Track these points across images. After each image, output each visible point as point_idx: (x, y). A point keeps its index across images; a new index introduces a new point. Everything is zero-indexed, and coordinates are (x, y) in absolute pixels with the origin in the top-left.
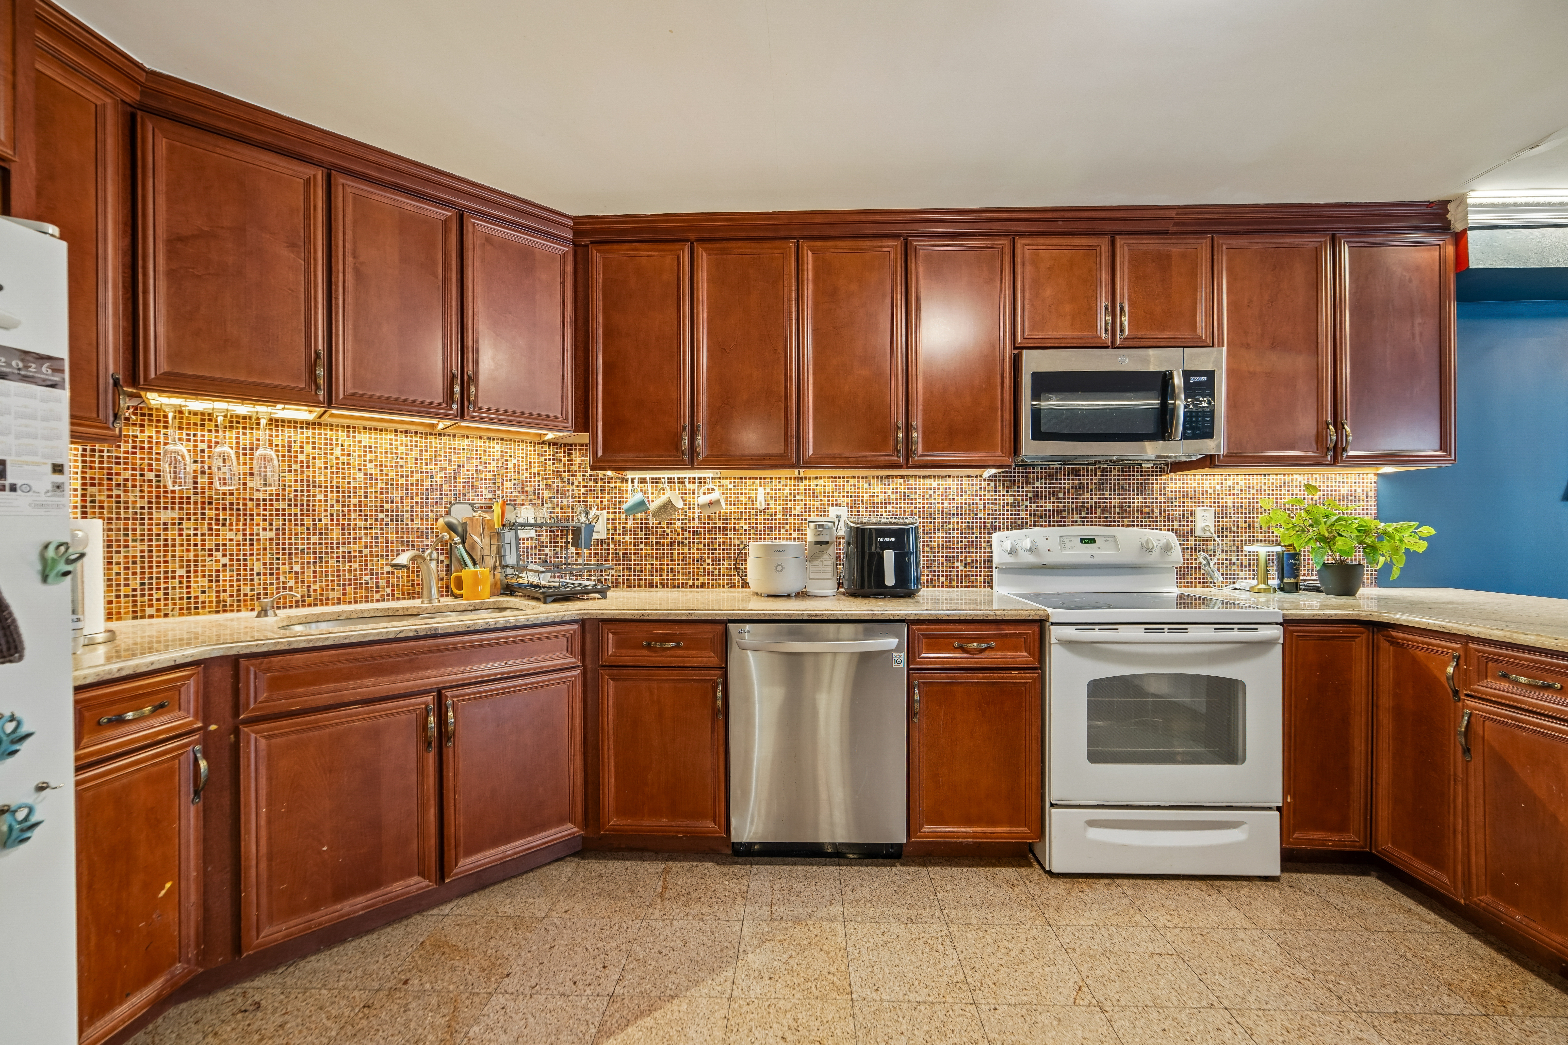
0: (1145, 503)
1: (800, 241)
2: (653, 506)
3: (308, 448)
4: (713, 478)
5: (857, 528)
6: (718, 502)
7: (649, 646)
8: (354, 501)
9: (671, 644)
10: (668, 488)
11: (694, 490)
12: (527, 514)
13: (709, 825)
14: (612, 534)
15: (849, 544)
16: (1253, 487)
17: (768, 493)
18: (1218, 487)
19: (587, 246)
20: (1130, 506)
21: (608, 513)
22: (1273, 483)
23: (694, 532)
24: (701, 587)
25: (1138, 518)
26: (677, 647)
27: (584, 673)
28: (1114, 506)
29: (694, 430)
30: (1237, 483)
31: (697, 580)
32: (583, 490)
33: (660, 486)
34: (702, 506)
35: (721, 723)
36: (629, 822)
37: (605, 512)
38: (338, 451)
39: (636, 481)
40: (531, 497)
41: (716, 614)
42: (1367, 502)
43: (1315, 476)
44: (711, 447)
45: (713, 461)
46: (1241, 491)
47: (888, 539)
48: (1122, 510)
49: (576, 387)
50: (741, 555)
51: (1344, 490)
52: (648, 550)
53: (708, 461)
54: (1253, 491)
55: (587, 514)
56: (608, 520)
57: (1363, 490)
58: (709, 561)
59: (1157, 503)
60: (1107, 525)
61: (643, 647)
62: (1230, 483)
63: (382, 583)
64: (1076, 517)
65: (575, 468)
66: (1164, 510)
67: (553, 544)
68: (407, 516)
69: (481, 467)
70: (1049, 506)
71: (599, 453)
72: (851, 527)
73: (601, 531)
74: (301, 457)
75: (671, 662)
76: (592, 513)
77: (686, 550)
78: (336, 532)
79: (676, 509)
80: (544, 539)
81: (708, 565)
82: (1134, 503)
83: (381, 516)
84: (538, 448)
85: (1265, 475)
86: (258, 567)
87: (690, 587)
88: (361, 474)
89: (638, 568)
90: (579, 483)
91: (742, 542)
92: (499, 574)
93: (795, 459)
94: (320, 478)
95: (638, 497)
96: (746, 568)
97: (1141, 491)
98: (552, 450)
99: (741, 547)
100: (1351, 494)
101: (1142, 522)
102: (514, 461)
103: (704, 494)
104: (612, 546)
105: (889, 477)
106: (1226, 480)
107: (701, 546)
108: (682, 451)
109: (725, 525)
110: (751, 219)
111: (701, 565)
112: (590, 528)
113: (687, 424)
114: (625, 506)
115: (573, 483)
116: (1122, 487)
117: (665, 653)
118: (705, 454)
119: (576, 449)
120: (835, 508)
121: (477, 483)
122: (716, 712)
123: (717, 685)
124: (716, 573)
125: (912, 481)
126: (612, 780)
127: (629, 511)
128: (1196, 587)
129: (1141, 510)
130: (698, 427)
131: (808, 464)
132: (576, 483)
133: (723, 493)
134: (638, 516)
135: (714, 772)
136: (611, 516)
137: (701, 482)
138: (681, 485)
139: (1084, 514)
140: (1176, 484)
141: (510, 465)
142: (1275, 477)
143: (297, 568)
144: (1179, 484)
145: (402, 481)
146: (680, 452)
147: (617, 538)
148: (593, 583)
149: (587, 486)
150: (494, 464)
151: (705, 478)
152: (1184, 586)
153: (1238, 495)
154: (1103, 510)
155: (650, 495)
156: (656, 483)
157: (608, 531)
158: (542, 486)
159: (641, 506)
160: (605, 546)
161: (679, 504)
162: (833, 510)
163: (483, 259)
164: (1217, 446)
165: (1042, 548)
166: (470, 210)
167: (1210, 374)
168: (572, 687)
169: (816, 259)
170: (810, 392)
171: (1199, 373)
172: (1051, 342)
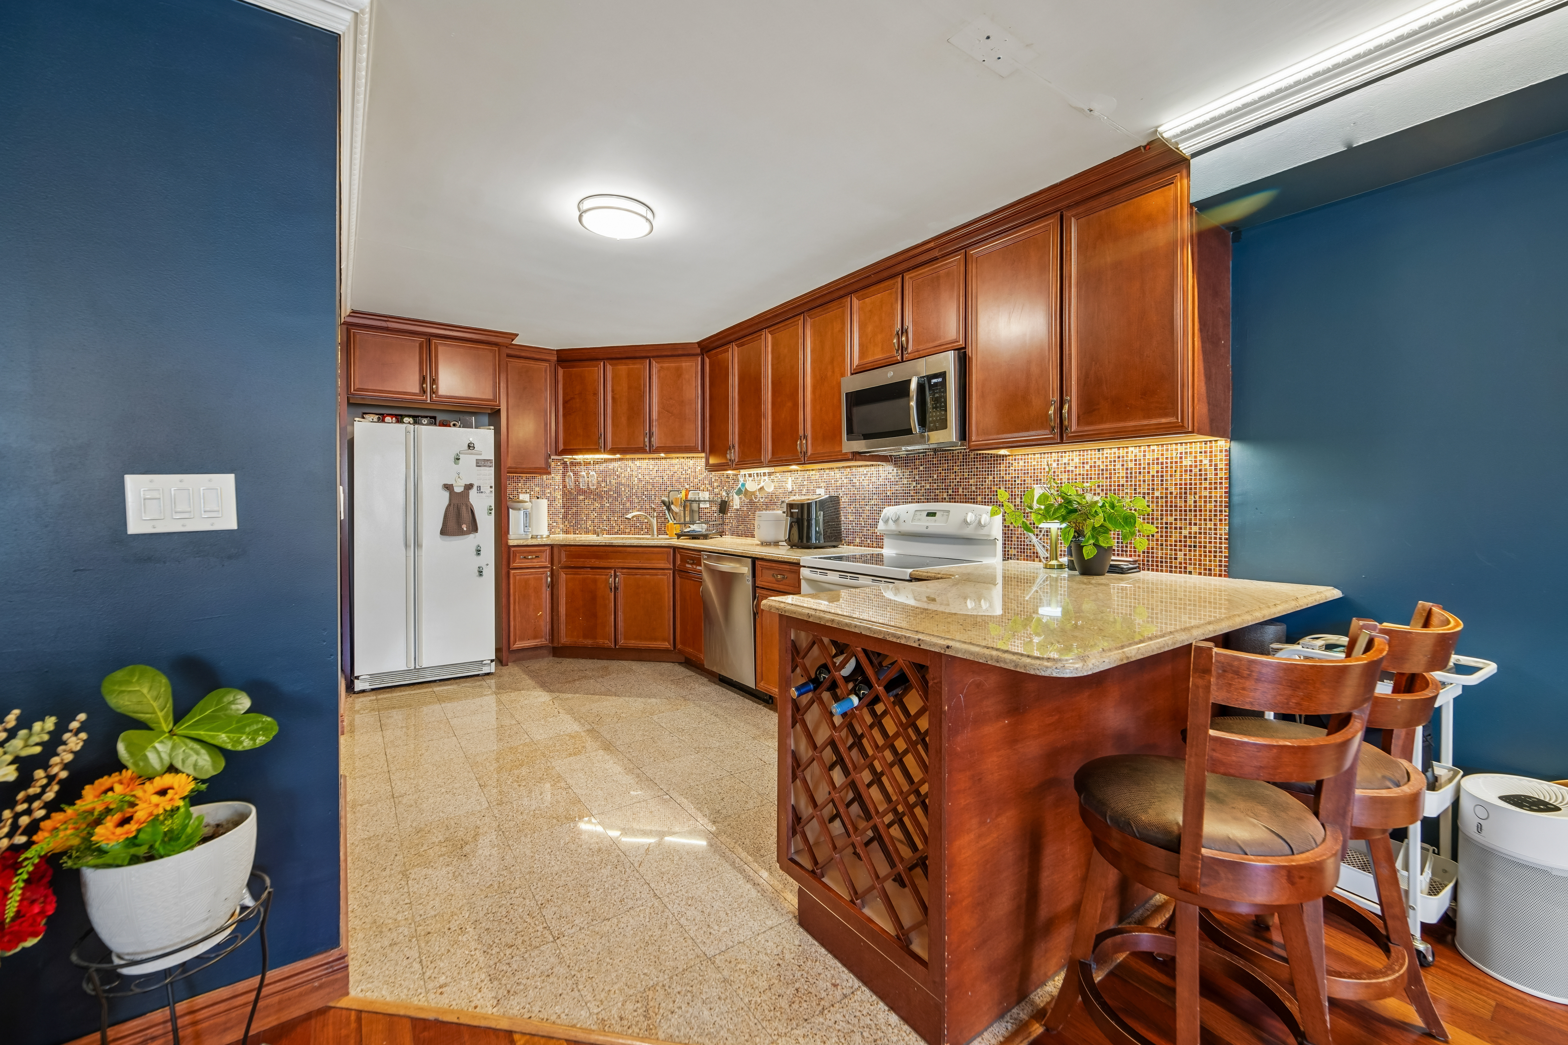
0: (994, 481)
1: (766, 330)
3: (619, 469)
8: (634, 491)
14: (741, 506)
16: (1087, 463)
17: (793, 481)
18: (1055, 465)
20: (982, 485)
22: (1107, 458)
25: (988, 495)
28: (971, 485)
29: (733, 448)
30: (1072, 460)
36: (684, 648)
38: (629, 470)
39: (743, 476)
40: (708, 486)
42: (1216, 474)
43: (1152, 448)
44: (739, 457)
46: (1076, 467)
48: (976, 488)
49: (702, 429)
51: (1187, 462)
54: (1087, 467)
57: (1211, 461)
59: (1003, 481)
60: (966, 502)
62: (1065, 460)
63: (644, 527)
64: (945, 495)
66: (1009, 488)
68: (653, 497)
69: (684, 472)
70: (928, 486)
74: (617, 473)
78: (628, 504)
82: (985, 482)
83: (644, 497)
85: (1099, 450)
86: (605, 518)
88: (636, 479)
94: (623, 481)
97: (991, 471)
100: (1196, 466)
101: (991, 498)
102: (699, 468)
104: (740, 513)
105: (843, 467)
106: (1062, 457)
109: (777, 501)
116: (977, 468)
118: (737, 461)
121: (682, 480)
125: (854, 470)
126: (679, 626)
128: (1034, 561)
129: (991, 488)
130: (734, 446)
138: (760, 477)
139: (950, 492)
140: (1018, 463)
141: (697, 470)
142: (1109, 451)
143: (616, 519)
144: (1021, 463)
145: (651, 481)
147: (742, 508)
150: (690, 470)
152: (1024, 560)
153: (1072, 471)
154: (963, 489)
158: (713, 480)
162: (818, 491)
163: (659, 377)
164: (949, 435)
165: (901, 520)
166: (653, 357)
167: (943, 375)
168: (668, 578)
169: (772, 339)
170: (770, 420)
171: (936, 376)
172: (869, 366)
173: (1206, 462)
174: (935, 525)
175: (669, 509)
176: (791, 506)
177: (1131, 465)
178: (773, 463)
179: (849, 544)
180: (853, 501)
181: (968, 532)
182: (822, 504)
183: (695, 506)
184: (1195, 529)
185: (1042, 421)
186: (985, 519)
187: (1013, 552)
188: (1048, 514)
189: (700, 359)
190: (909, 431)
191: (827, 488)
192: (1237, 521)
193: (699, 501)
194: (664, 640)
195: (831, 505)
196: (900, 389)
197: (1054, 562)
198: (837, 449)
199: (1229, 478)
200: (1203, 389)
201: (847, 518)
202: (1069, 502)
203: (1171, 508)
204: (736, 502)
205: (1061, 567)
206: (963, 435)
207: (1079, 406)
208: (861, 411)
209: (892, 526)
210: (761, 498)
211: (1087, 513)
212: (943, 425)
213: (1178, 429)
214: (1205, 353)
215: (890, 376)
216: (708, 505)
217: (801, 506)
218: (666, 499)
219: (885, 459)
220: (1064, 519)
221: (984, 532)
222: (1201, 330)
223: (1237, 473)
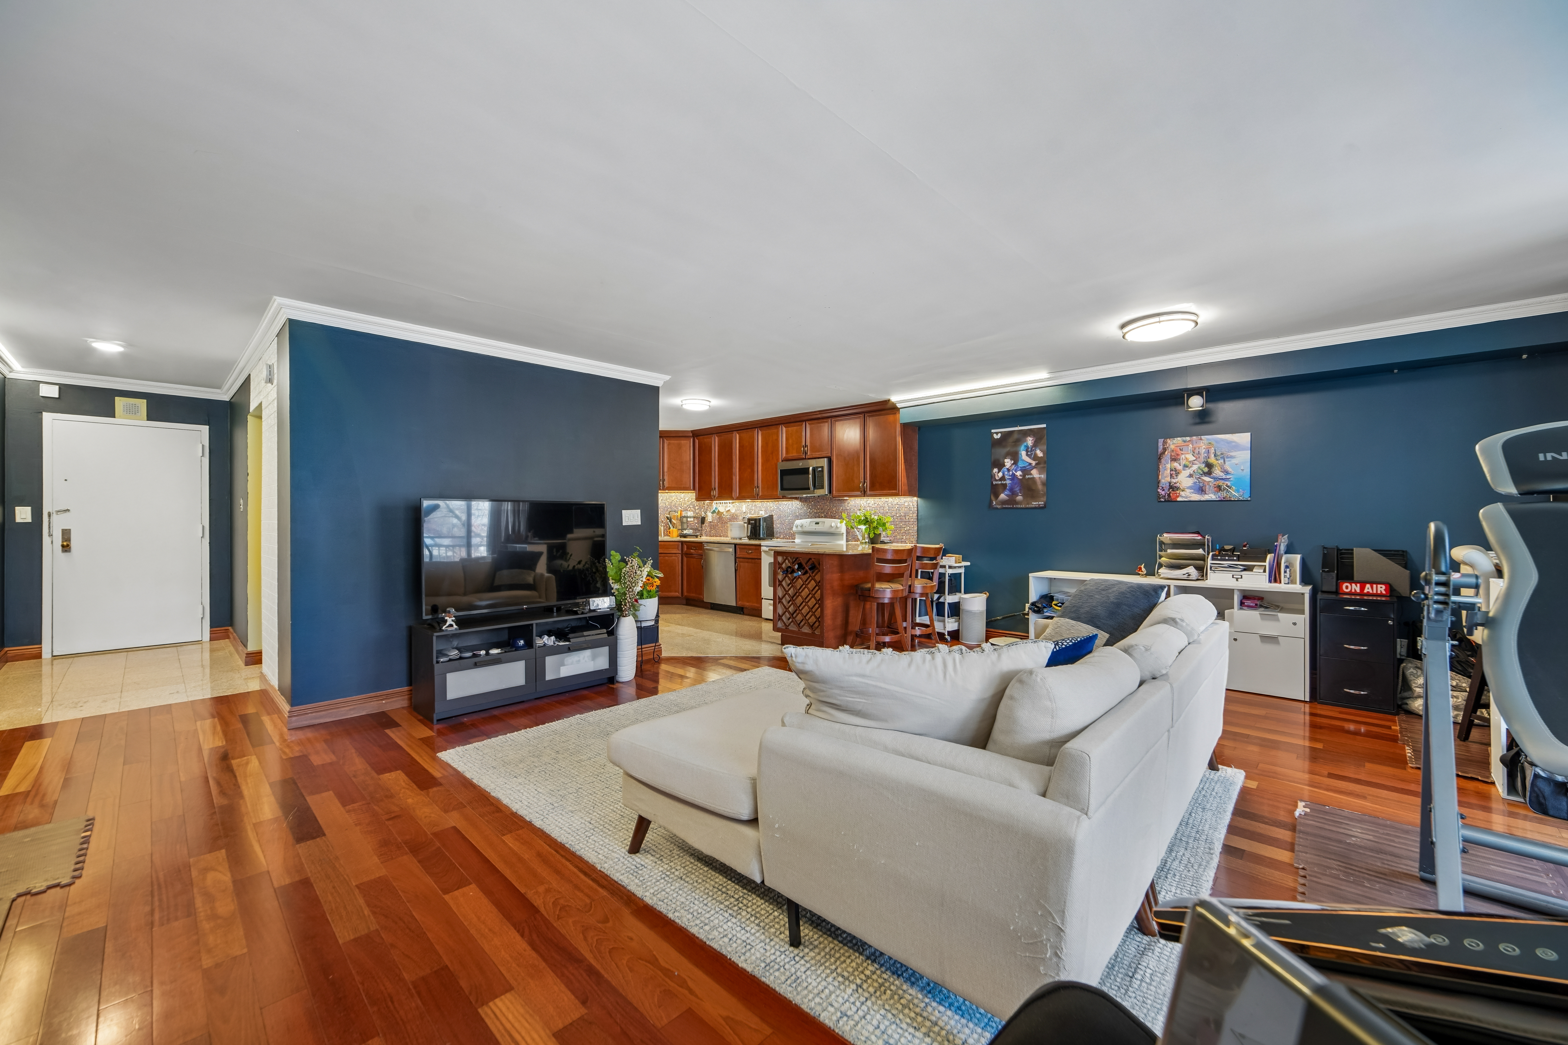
0: (842, 510)
7: (691, 549)
16: (872, 504)
18: (862, 505)
19: (695, 437)
20: (837, 511)
27: (681, 555)
28: (833, 511)
30: (868, 503)
36: (688, 594)
40: (692, 509)
42: (914, 509)
48: (835, 513)
49: (693, 478)
54: (876, 505)
55: (705, 513)
56: (709, 514)
57: (913, 504)
59: (844, 510)
60: (831, 518)
66: (847, 513)
69: (678, 501)
70: (816, 511)
82: (839, 510)
90: (702, 505)
97: (840, 506)
100: (907, 506)
101: (840, 517)
102: (688, 498)
105: (774, 501)
106: (865, 502)
114: (711, 511)
116: (835, 505)
121: (677, 505)
123: (701, 559)
126: (686, 583)
129: (840, 513)
139: (824, 514)
144: (851, 503)
150: (682, 500)
154: (829, 513)
158: (696, 506)
162: (761, 512)
163: (668, 448)
164: (825, 491)
165: (804, 526)
166: (665, 437)
167: (822, 467)
168: (678, 558)
169: (739, 437)
170: (738, 477)
171: (820, 467)
172: (790, 458)
173: (911, 504)
174: (819, 528)
175: (671, 521)
176: (749, 520)
177: (890, 505)
178: (739, 498)
179: (777, 538)
180: (779, 518)
181: (832, 530)
182: (765, 519)
183: (685, 520)
184: (908, 528)
185: (858, 489)
186: (839, 525)
187: (850, 538)
188: (860, 522)
189: (692, 439)
190: (809, 489)
191: (765, 511)
192: (919, 525)
193: (687, 517)
194: (676, 592)
195: (769, 520)
196: (805, 471)
197: (864, 541)
198: (775, 493)
199: (917, 510)
200: (906, 481)
201: (777, 526)
202: (867, 518)
203: (901, 521)
204: (710, 517)
205: (866, 543)
206: (830, 491)
207: (870, 484)
208: (787, 478)
209: (800, 529)
210: (726, 516)
211: (872, 522)
212: (822, 487)
213: (897, 495)
214: (906, 469)
215: (800, 464)
216: (692, 520)
217: (755, 520)
218: (669, 516)
219: (796, 498)
220: (865, 524)
221: (838, 530)
222: (905, 462)
223: (919, 509)
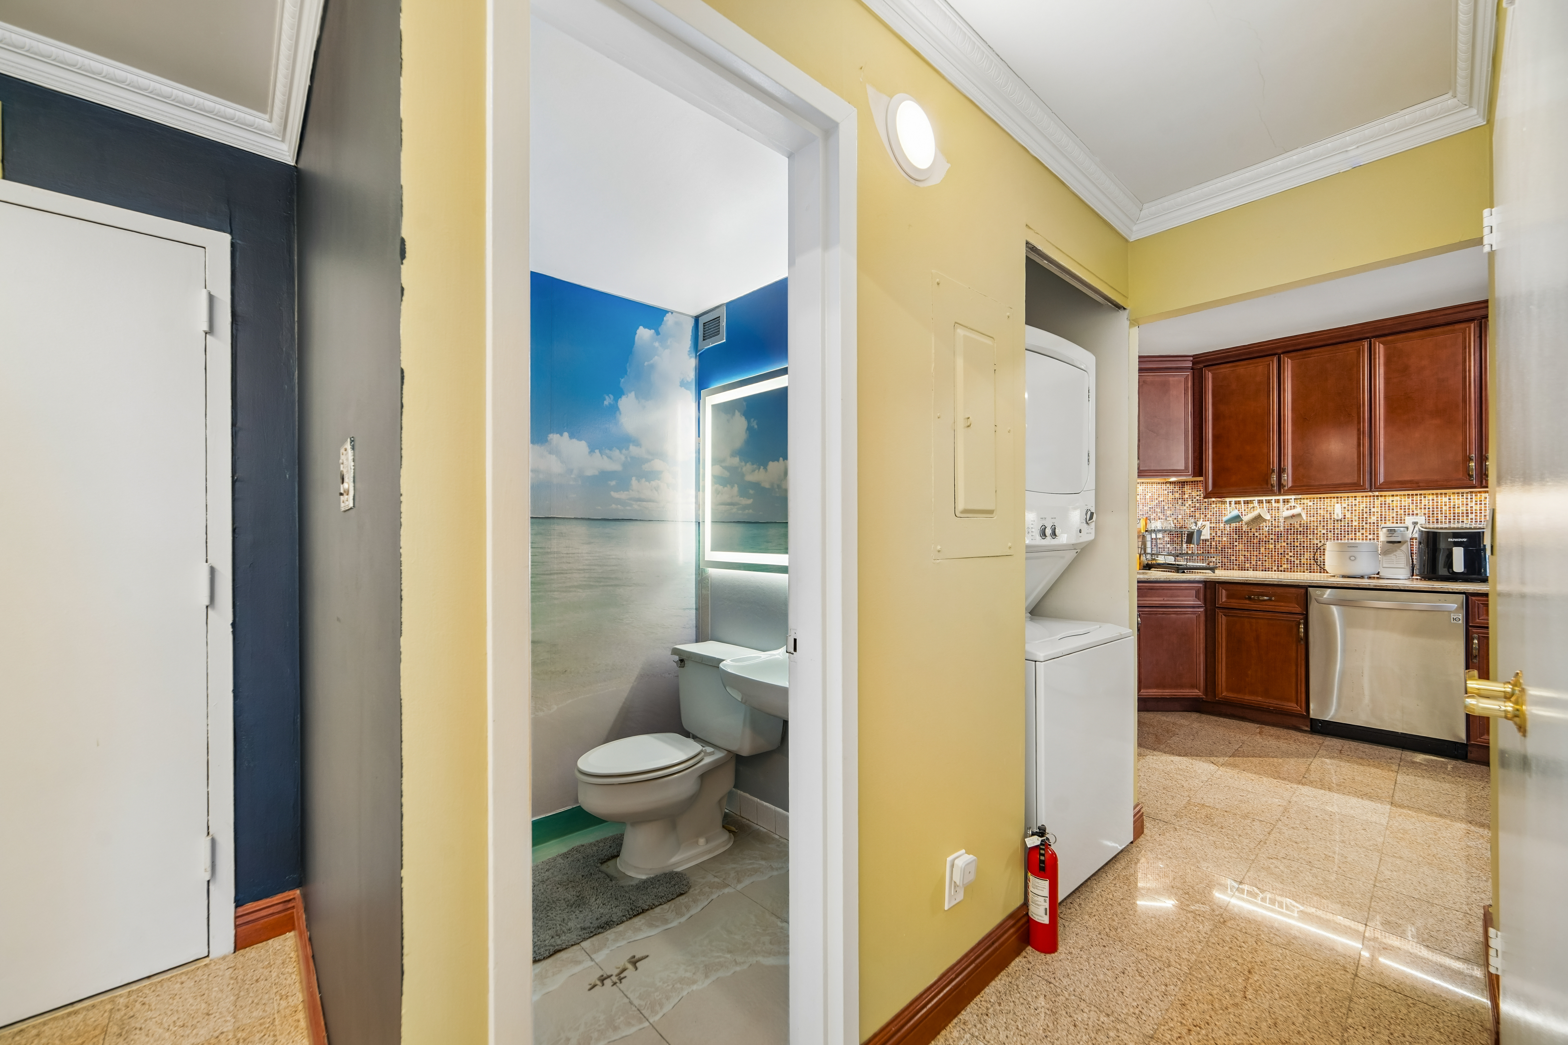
1: (1372, 340)
2: (1246, 519)
4: (1295, 499)
5: (1428, 532)
6: (1299, 515)
7: (1250, 599)
9: (1266, 598)
10: (1258, 507)
11: (1278, 507)
12: (1157, 525)
13: (1292, 706)
14: (1214, 536)
15: (1420, 543)
17: (1345, 508)
19: (1202, 369)
21: (1211, 523)
23: (1279, 535)
24: (1284, 571)
26: (1270, 600)
27: (1206, 611)
29: (1281, 471)
31: (1281, 566)
32: (1192, 509)
33: (1250, 506)
34: (1285, 518)
35: (1303, 647)
36: (1235, 695)
37: (1208, 522)
39: (1233, 503)
40: (1160, 514)
41: (1299, 582)
44: (1294, 481)
45: (1296, 490)
47: (1462, 540)
49: (1194, 451)
50: (1319, 550)
52: (1241, 546)
53: (1292, 490)
55: (1196, 523)
56: (1211, 527)
58: (1291, 554)
61: (1246, 599)
65: (1186, 496)
67: (1172, 542)
71: (1210, 488)
72: (1422, 531)
73: (1206, 534)
75: (1266, 608)
76: (1199, 524)
77: (1272, 546)
79: (1265, 520)
80: (1167, 539)
81: (1291, 556)
84: (1164, 486)
87: (1275, 571)
89: (1233, 558)
90: (1190, 505)
91: (1321, 542)
92: (1143, 558)
93: (1367, 485)
95: (1235, 513)
96: (1324, 560)
98: (1172, 487)
99: (1319, 545)
103: (1288, 509)
104: (1214, 543)
107: (1284, 544)
108: (1272, 485)
109: (1305, 530)
110: (1328, 333)
111: (1284, 556)
112: (1200, 532)
113: (1276, 468)
114: (1225, 519)
115: (1185, 505)
117: (1261, 603)
118: (1290, 485)
119: (1187, 485)
120: (1411, 517)
122: (1299, 640)
123: (1299, 624)
124: (1298, 562)
126: (1224, 671)
127: (1229, 521)
130: (1284, 470)
131: (1381, 488)
132: (1187, 505)
133: (1304, 509)
134: (1233, 525)
135: (1297, 675)
136: (1212, 525)
137: (1284, 502)
138: (1268, 504)
146: (1270, 486)
147: (1217, 539)
148: (1204, 565)
149: (1195, 507)
151: (1288, 499)
155: (1243, 511)
156: (1248, 503)
157: (1211, 534)
158: (1166, 508)
159: (1237, 518)
160: (1208, 543)
161: (1267, 517)
168: (1199, 617)
